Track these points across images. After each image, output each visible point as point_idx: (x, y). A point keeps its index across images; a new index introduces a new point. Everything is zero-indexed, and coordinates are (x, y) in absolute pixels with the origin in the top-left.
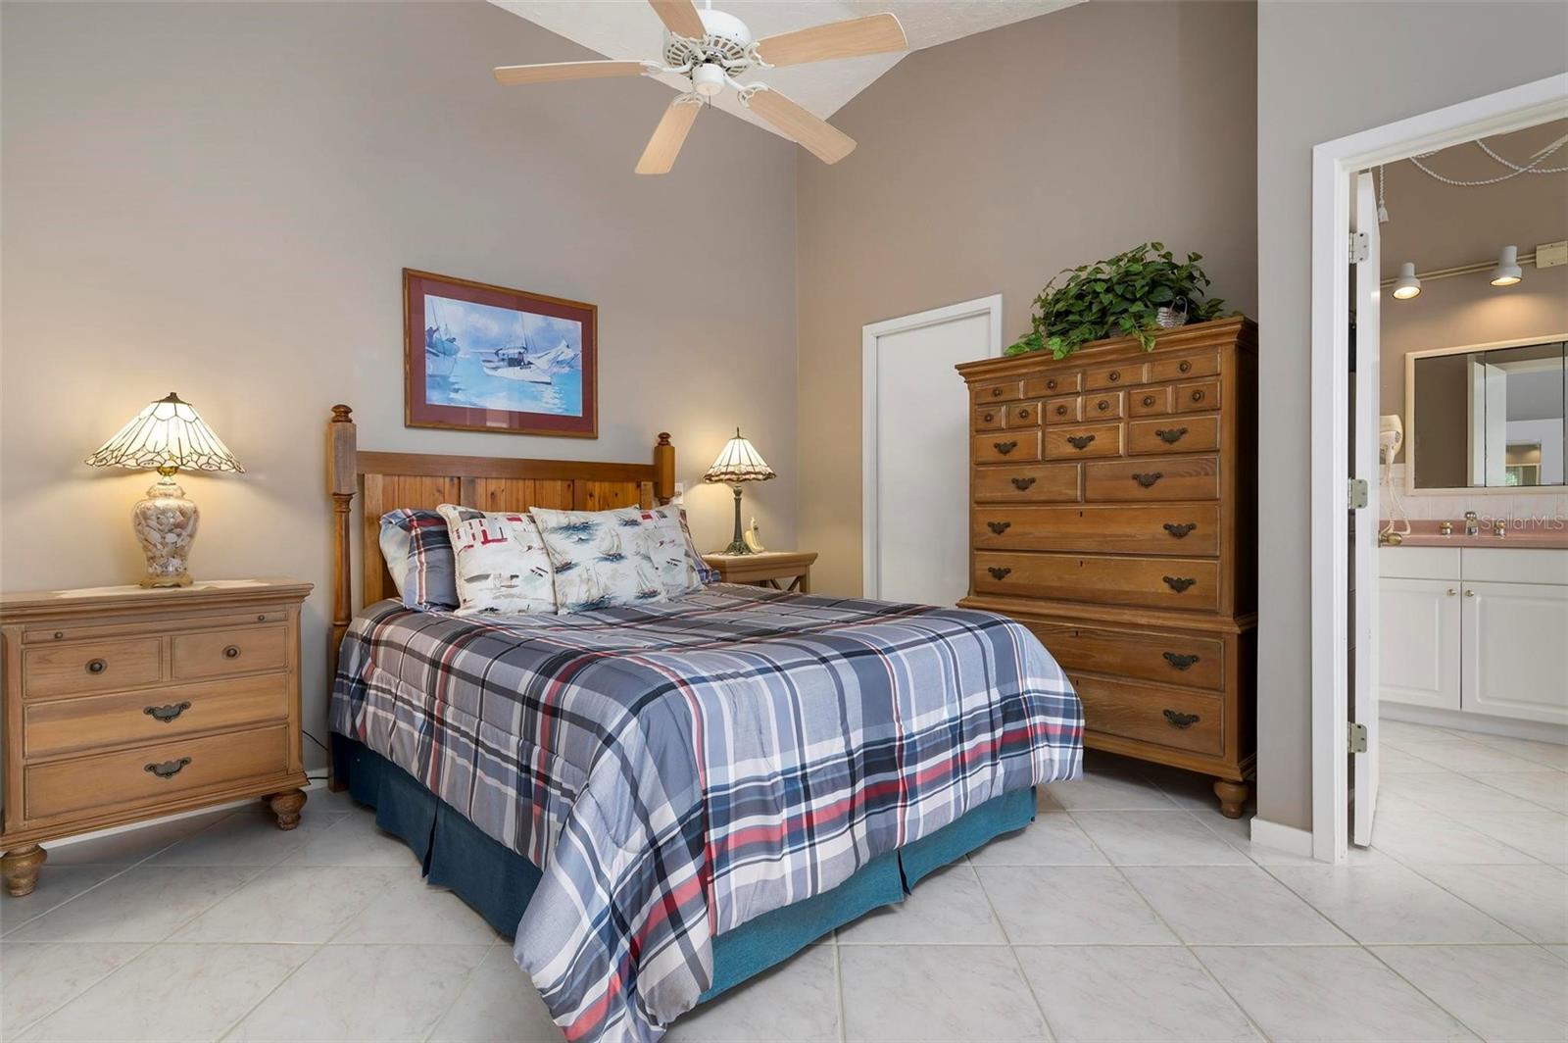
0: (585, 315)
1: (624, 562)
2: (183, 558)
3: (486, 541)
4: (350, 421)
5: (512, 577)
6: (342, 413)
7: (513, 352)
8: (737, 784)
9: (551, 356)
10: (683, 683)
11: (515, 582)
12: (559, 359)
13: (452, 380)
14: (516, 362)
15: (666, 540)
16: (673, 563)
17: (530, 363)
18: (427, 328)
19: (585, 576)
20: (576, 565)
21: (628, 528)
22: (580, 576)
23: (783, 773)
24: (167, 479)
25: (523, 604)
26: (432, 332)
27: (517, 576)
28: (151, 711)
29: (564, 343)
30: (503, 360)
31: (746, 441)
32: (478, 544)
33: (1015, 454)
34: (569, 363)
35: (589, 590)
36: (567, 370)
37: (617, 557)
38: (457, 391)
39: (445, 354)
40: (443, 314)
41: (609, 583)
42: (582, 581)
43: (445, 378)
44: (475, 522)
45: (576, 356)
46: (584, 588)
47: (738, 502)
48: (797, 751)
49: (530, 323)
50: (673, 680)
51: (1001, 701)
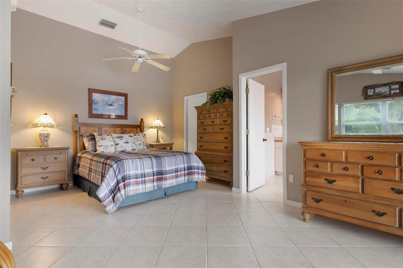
0: (125, 96)
1: (129, 143)
2: (47, 142)
3: (102, 139)
4: (78, 117)
5: (107, 146)
6: (76, 116)
7: (110, 103)
8: (132, 174)
9: (118, 104)
10: (124, 159)
11: (107, 147)
12: (120, 104)
13: (98, 109)
14: (110, 105)
15: (139, 140)
16: (140, 144)
17: (114, 105)
18: (93, 99)
19: (121, 146)
20: (119, 144)
21: (130, 137)
22: (120, 146)
23: (141, 173)
24: (45, 128)
25: (109, 151)
26: (94, 100)
27: (108, 146)
28: (42, 168)
29: (121, 101)
30: (108, 105)
31: (159, 120)
32: (101, 140)
33: (204, 124)
34: (122, 105)
35: (122, 149)
36: (121, 106)
37: (128, 143)
38: (99, 111)
39: (96, 104)
40: (96, 96)
41: (126, 147)
42: (120, 147)
43: (96, 109)
44: (100, 136)
45: (123, 103)
46: (121, 148)
47: (158, 132)
48: (143, 170)
49: (114, 97)
50: (123, 159)
51: (187, 166)
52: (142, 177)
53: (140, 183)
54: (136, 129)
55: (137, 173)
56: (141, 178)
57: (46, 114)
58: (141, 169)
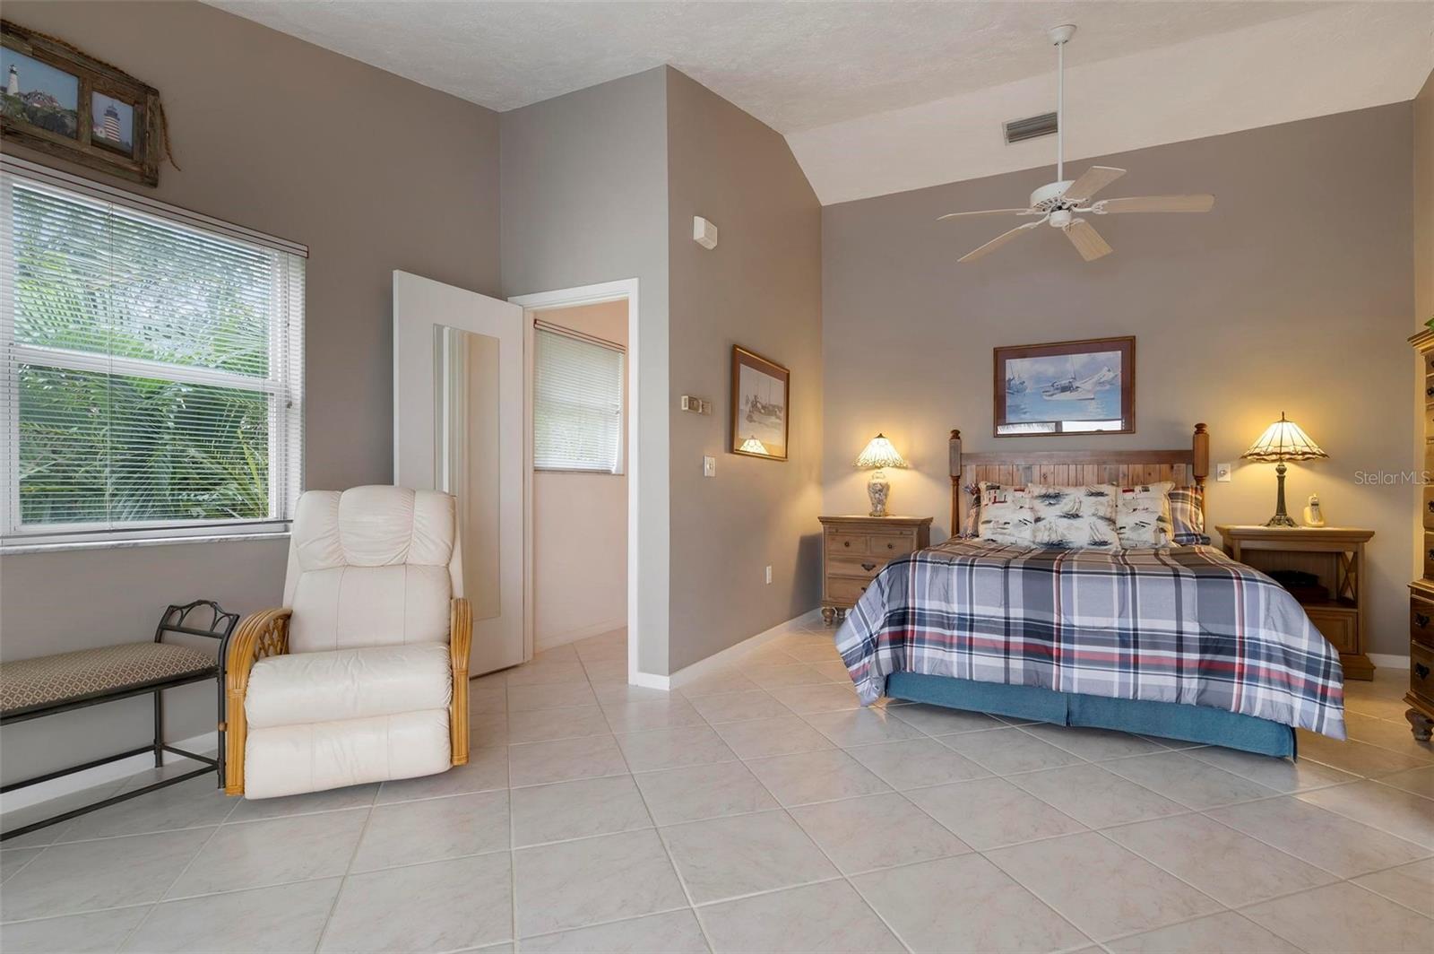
0: (1128, 346)
1: (1079, 520)
2: (884, 504)
3: (995, 502)
4: (959, 438)
5: (1005, 523)
6: (956, 434)
7: (1065, 382)
8: (930, 610)
9: (1096, 378)
11: (1006, 526)
12: (1102, 380)
13: (1023, 407)
14: (1064, 389)
15: (1140, 507)
16: (1142, 525)
17: (1077, 387)
18: (1007, 379)
19: (1048, 526)
20: (1044, 519)
21: (1093, 498)
22: (1045, 526)
23: (959, 614)
24: (879, 471)
25: (1012, 540)
26: (1010, 380)
27: (1010, 523)
28: (863, 565)
29: (1106, 368)
30: (1057, 389)
31: (1293, 424)
32: (990, 504)
34: (1110, 382)
35: (1049, 536)
36: (1108, 387)
37: (1076, 516)
38: (1025, 413)
39: (1018, 392)
40: (1017, 368)
41: (1065, 533)
42: (1046, 529)
43: (1017, 406)
44: (992, 491)
45: (1116, 376)
46: (1047, 533)
47: (1282, 479)
48: (968, 606)
49: (1077, 361)
51: (1201, 634)
52: (961, 627)
53: (955, 645)
54: (1172, 467)
55: (944, 609)
56: (958, 629)
57: (881, 436)
58: (961, 602)
